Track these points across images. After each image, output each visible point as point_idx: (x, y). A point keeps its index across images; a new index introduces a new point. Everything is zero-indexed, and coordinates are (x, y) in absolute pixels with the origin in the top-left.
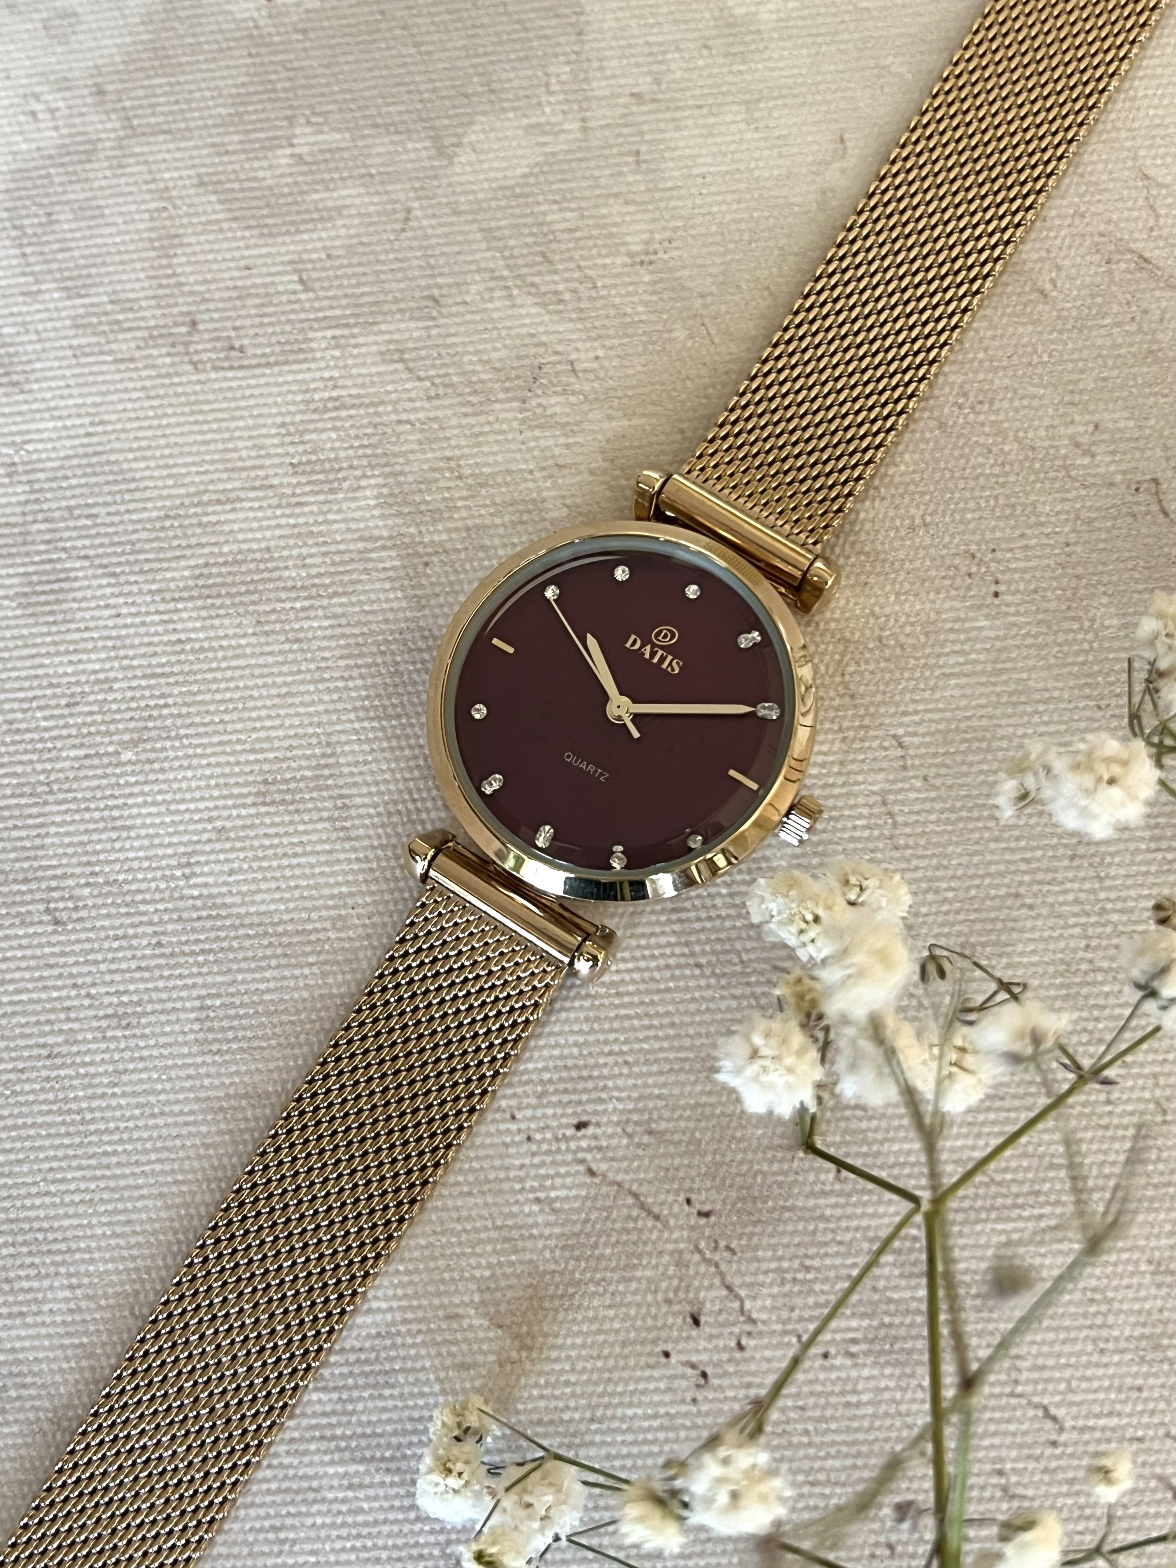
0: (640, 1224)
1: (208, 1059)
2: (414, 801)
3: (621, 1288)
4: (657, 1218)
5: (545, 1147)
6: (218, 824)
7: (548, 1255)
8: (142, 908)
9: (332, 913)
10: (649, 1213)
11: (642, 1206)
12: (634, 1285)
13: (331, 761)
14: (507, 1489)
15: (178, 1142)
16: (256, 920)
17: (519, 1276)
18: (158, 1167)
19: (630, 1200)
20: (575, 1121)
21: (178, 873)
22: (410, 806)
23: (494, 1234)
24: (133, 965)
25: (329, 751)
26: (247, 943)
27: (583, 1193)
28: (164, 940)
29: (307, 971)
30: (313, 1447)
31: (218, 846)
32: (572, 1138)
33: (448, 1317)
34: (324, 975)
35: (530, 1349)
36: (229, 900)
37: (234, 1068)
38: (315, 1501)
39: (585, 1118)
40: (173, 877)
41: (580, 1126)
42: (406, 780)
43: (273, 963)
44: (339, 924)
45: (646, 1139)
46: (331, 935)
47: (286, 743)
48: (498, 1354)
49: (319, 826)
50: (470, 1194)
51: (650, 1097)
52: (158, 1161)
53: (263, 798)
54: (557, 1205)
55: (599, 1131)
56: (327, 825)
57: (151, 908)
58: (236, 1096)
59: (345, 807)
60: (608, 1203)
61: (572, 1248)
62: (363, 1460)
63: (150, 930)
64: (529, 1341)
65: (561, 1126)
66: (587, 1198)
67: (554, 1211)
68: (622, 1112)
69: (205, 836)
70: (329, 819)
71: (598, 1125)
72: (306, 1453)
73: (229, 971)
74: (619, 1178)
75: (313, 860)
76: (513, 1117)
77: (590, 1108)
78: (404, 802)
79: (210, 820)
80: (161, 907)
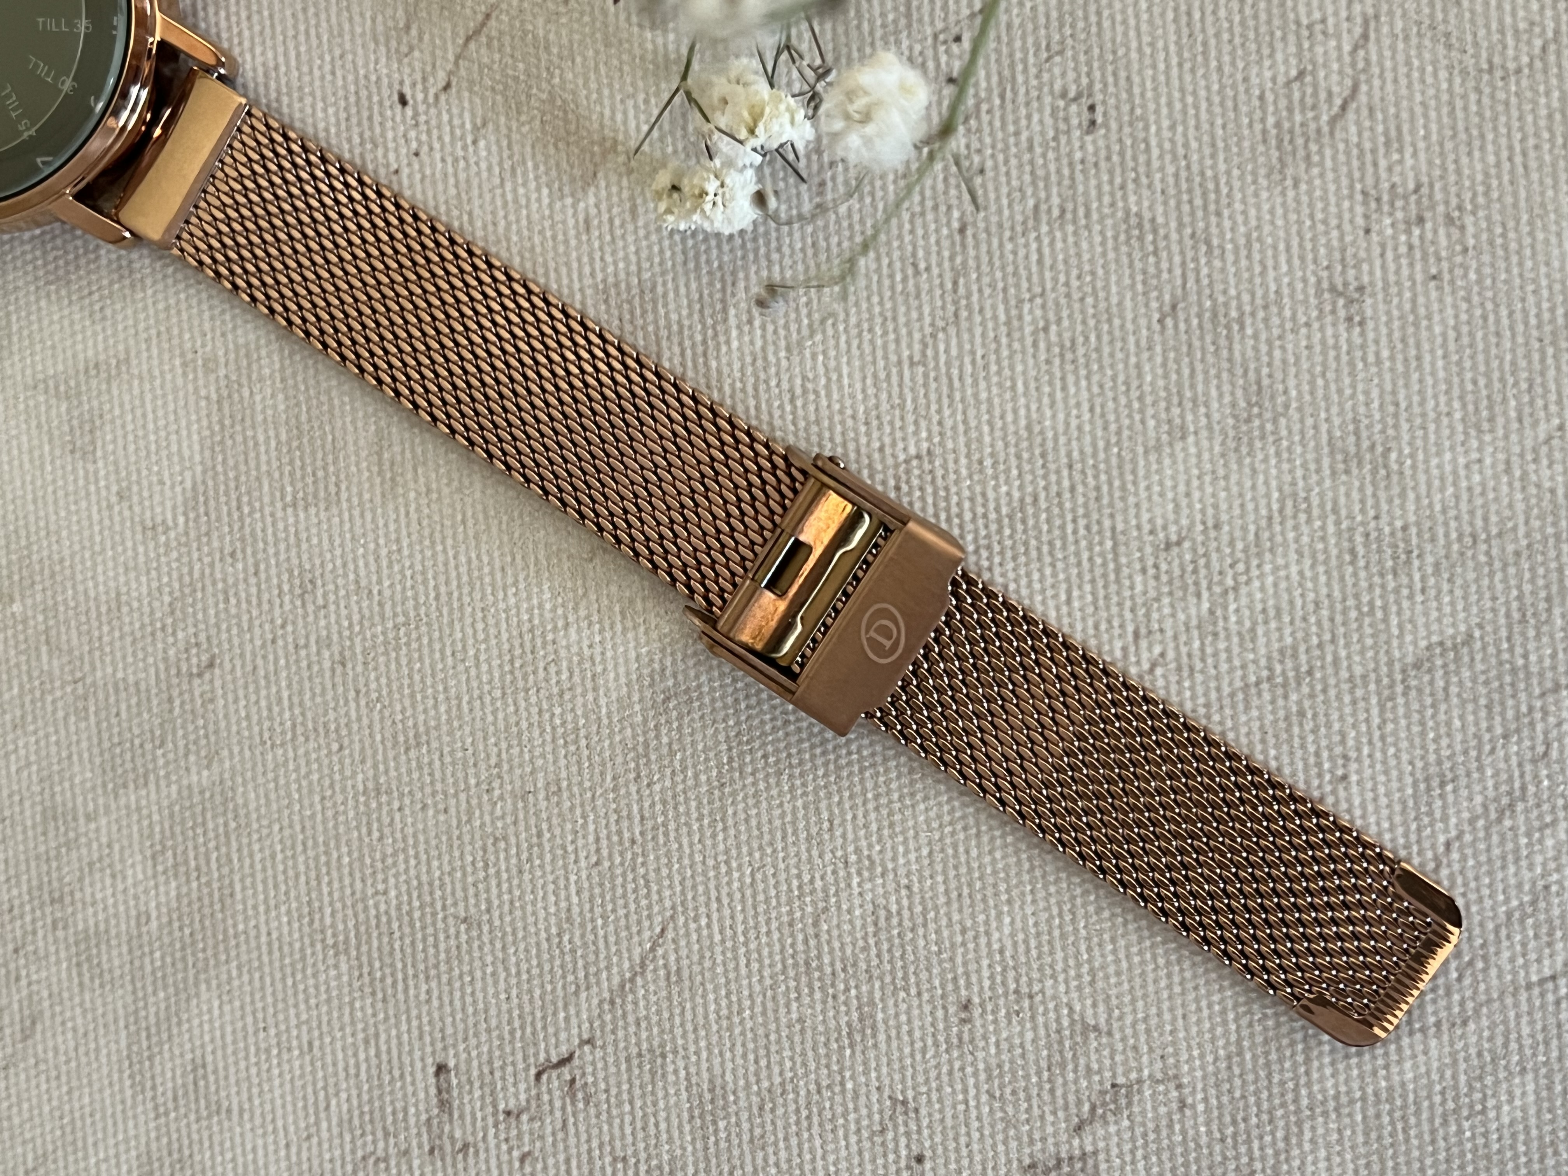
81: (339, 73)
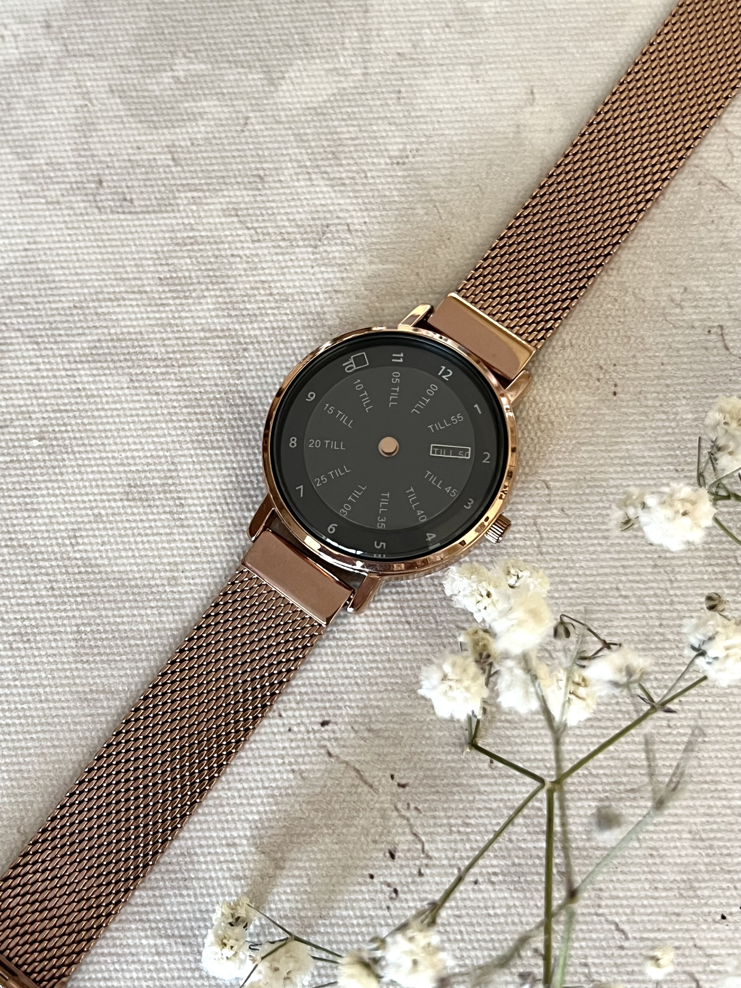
0: (360, 790)
1: (79, 666)
2: (227, 504)
3: (344, 831)
4: (371, 786)
5: (299, 736)
6: (96, 511)
7: (297, 806)
8: (41, 563)
9: (168, 574)
10: (366, 783)
11: (362, 778)
12: (353, 830)
13: (174, 474)
14: (263, 958)
15: (56, 720)
16: (117, 576)
17: (278, 820)
18: (41, 736)
19: (353, 774)
20: (320, 720)
21: (67, 542)
22: (225, 507)
23: (262, 792)
24: (33, 601)
25: (173, 468)
26: (110, 591)
27: (323, 767)
28: (55, 585)
29: (149, 612)
30: (133, 926)
31: (95, 526)
32: (319, 731)
33: (228, 845)
34: (160, 615)
35: (283, 868)
36: (99, 562)
37: (96, 673)
38: (133, 962)
39: (327, 719)
40: (65, 545)
41: (324, 724)
42: (223, 490)
43: (127, 605)
44: (173, 582)
45: (366, 734)
46: (168, 589)
47: (144, 461)
48: (260, 870)
49: (163, 517)
50: (249, 764)
51: (372, 707)
52: (44, 731)
53: (127, 496)
54: (305, 775)
55: (336, 727)
56: (168, 516)
57: (47, 564)
58: (97, 692)
59: (182, 505)
60: (339, 775)
61: (313, 803)
62: (167, 937)
63: (45, 578)
64: (281, 864)
65: (311, 723)
66: (325, 770)
67: (303, 778)
68: (352, 716)
69: (86, 519)
70: (171, 512)
71: (336, 723)
72: (130, 929)
73: (98, 609)
74: (347, 759)
75: (157, 538)
76: (280, 716)
77: (330, 712)
78: (220, 504)
79: (92, 508)
80: (54, 563)
81: (346, 681)
